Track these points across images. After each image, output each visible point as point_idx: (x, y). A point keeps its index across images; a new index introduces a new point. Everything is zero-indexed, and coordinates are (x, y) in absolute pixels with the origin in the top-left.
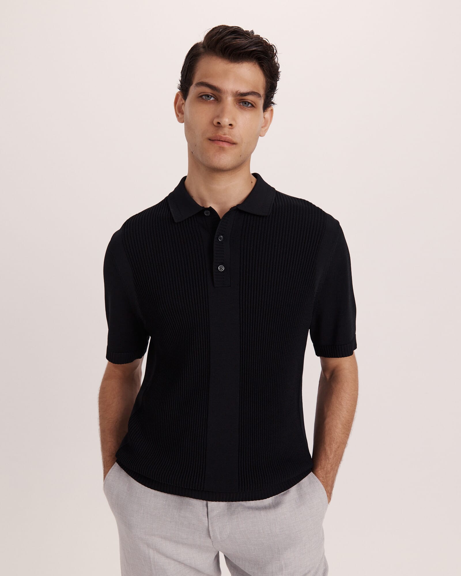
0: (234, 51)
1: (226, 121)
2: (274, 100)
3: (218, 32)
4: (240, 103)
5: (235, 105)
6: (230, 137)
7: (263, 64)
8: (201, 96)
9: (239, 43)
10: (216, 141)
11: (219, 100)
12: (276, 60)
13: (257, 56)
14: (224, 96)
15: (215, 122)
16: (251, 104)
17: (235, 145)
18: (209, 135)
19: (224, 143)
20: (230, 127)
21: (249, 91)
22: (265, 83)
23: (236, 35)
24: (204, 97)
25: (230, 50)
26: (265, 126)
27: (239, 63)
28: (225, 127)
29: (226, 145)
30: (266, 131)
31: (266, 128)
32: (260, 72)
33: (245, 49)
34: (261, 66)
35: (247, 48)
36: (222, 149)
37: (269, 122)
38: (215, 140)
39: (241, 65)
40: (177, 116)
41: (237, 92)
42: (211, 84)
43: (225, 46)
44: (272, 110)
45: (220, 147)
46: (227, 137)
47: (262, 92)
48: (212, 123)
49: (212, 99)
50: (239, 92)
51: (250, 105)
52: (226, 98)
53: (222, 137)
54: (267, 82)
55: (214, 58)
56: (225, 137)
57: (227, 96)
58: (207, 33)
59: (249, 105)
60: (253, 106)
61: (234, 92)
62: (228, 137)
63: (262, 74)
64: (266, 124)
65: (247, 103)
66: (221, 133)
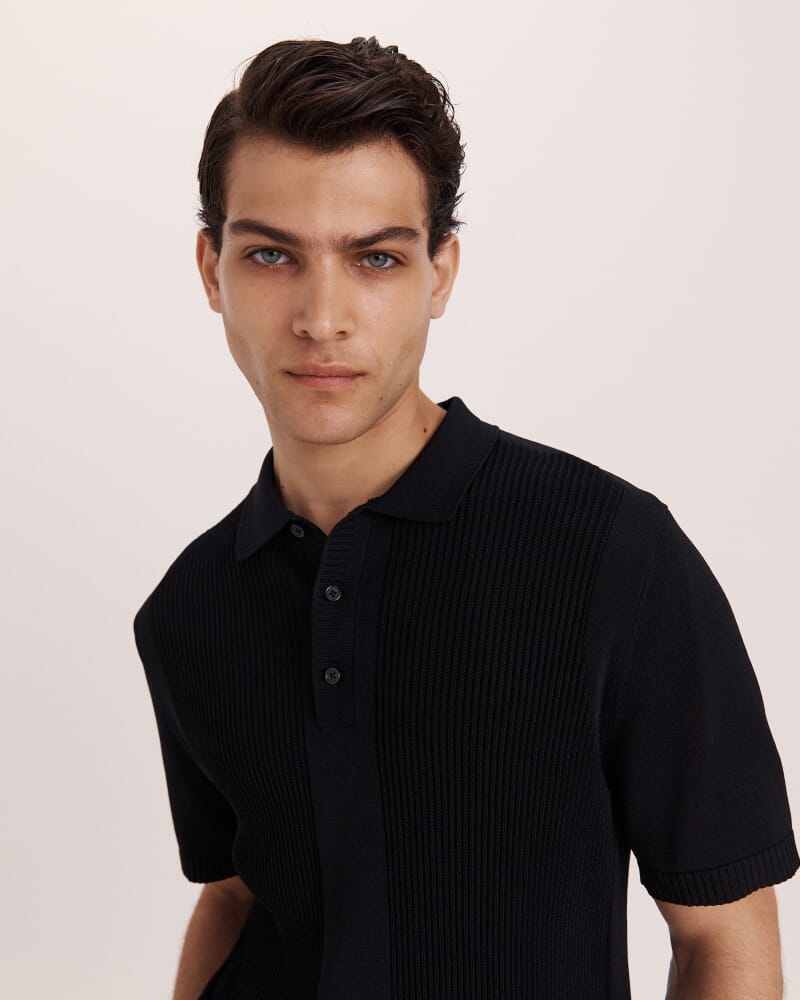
0: (323, 122)
1: (324, 325)
2: (459, 213)
3: (272, 66)
4: (360, 260)
5: (346, 270)
6: (343, 364)
7: (412, 141)
8: (251, 255)
9: (331, 99)
10: (306, 379)
11: (301, 262)
12: (450, 113)
13: (390, 124)
14: (312, 255)
15: (298, 327)
16: (392, 257)
17: (359, 379)
18: (287, 362)
19: (328, 380)
20: (340, 336)
21: (380, 228)
22: (424, 190)
23: (321, 69)
24: (259, 257)
25: (309, 121)
26: (440, 288)
27: (342, 151)
28: (323, 341)
29: (336, 386)
30: (445, 298)
31: (444, 292)
32: (405, 165)
33: (352, 112)
34: (409, 146)
35: (359, 110)
36: (327, 397)
37: (451, 271)
38: (304, 375)
39: (350, 155)
40: (208, 291)
41: (345, 239)
42: (271, 225)
43: (295, 109)
44: (456, 245)
45: (319, 392)
46: (334, 367)
47: (418, 219)
48: (288, 329)
49: (282, 260)
50: (353, 239)
51: (390, 262)
52: (319, 259)
53: (320, 368)
54: (430, 186)
55: (270, 145)
56: (330, 368)
57: (320, 255)
58: (245, 69)
59: (386, 261)
60: (400, 261)
61: (338, 238)
62: (337, 363)
63: (413, 166)
64: (445, 277)
65: (381, 257)
66: (315, 359)
